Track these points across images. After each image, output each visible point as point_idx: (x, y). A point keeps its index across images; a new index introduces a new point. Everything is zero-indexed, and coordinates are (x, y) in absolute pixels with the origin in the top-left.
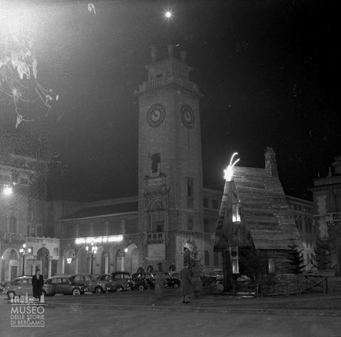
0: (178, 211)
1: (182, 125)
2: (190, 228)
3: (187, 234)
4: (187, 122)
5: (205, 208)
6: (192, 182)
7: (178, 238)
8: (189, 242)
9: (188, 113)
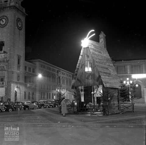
0: (13, 71)
1: (17, 28)
2: (18, 80)
3: (17, 83)
4: (19, 27)
5: (25, 71)
6: (20, 57)
7: (12, 85)
8: (17, 87)
9: (20, 23)
